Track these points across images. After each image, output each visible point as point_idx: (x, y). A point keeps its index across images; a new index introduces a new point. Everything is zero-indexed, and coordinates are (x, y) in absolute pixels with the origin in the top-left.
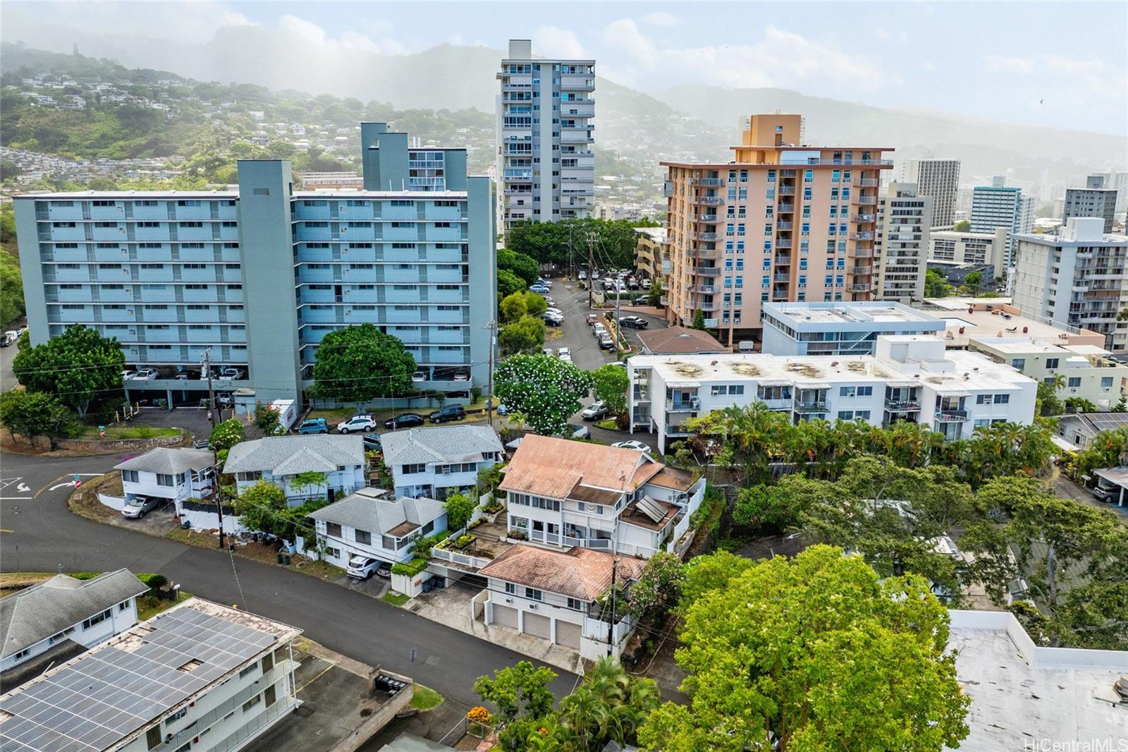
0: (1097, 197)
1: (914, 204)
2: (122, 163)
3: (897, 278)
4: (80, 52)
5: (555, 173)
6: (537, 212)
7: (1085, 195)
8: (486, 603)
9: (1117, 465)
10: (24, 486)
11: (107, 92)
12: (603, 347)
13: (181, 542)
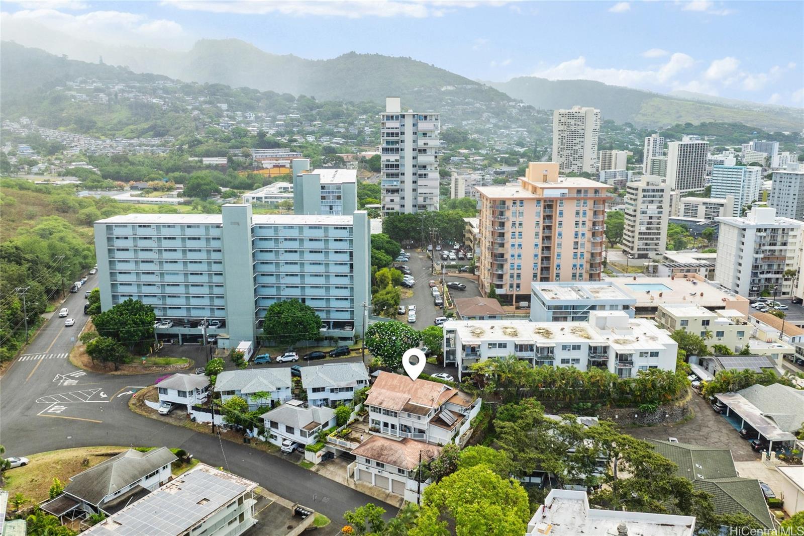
0: (794, 177)
1: (658, 191)
2: (132, 141)
3: (646, 239)
4: (104, 62)
5: (415, 182)
6: (403, 206)
7: (786, 176)
8: (355, 468)
9: (728, 391)
10: (104, 394)
11: (123, 91)
12: (436, 304)
13: (191, 430)
